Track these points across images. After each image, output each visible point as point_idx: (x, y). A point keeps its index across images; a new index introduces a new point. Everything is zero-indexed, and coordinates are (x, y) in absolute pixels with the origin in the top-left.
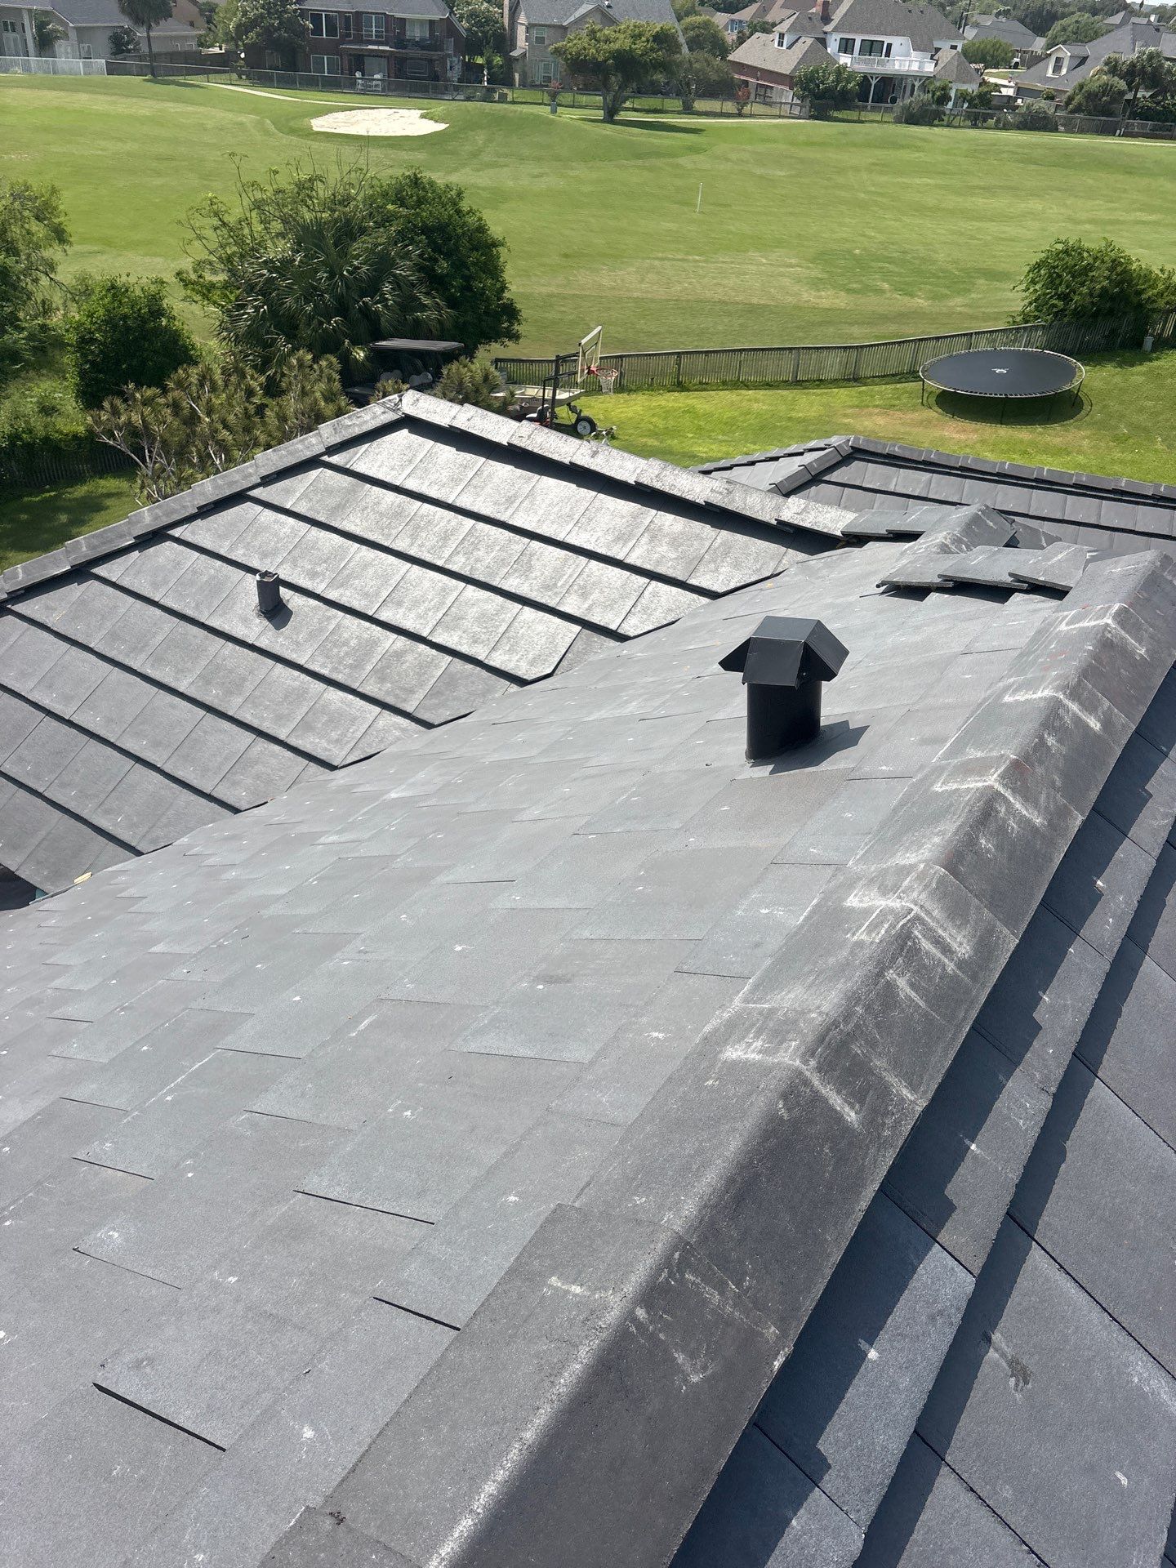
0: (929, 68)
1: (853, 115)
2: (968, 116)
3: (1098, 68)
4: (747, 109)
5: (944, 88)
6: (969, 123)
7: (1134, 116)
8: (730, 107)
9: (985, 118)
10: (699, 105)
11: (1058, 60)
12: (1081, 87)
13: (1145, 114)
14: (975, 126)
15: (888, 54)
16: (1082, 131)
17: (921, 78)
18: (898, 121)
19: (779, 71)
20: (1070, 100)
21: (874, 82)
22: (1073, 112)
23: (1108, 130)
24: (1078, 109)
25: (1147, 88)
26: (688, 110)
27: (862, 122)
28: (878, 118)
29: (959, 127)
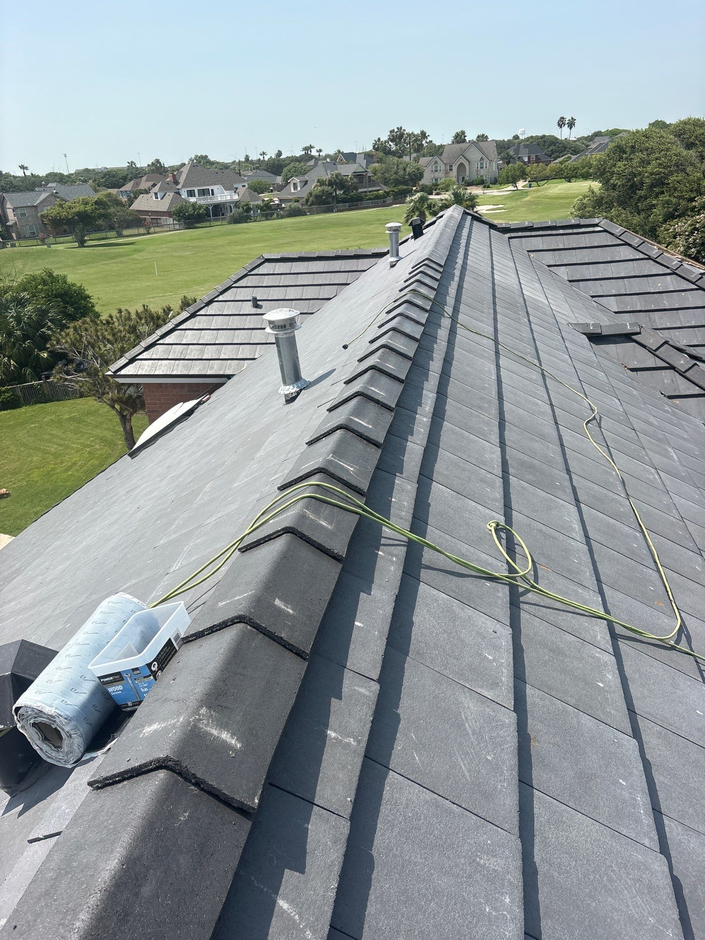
0: (236, 197)
1: (208, 224)
2: (263, 215)
3: (315, 184)
4: (152, 230)
5: (247, 205)
6: (264, 218)
7: (338, 202)
8: (142, 230)
9: (272, 215)
10: (125, 232)
11: (294, 184)
12: (311, 194)
13: (344, 201)
14: (267, 219)
15: (213, 194)
16: (318, 213)
17: (233, 202)
18: (230, 223)
19: (161, 210)
20: (307, 201)
21: (211, 208)
22: (311, 205)
23: (330, 210)
24: (312, 204)
25: (341, 190)
26: (120, 235)
27: (212, 226)
28: (219, 223)
29: (260, 221)
